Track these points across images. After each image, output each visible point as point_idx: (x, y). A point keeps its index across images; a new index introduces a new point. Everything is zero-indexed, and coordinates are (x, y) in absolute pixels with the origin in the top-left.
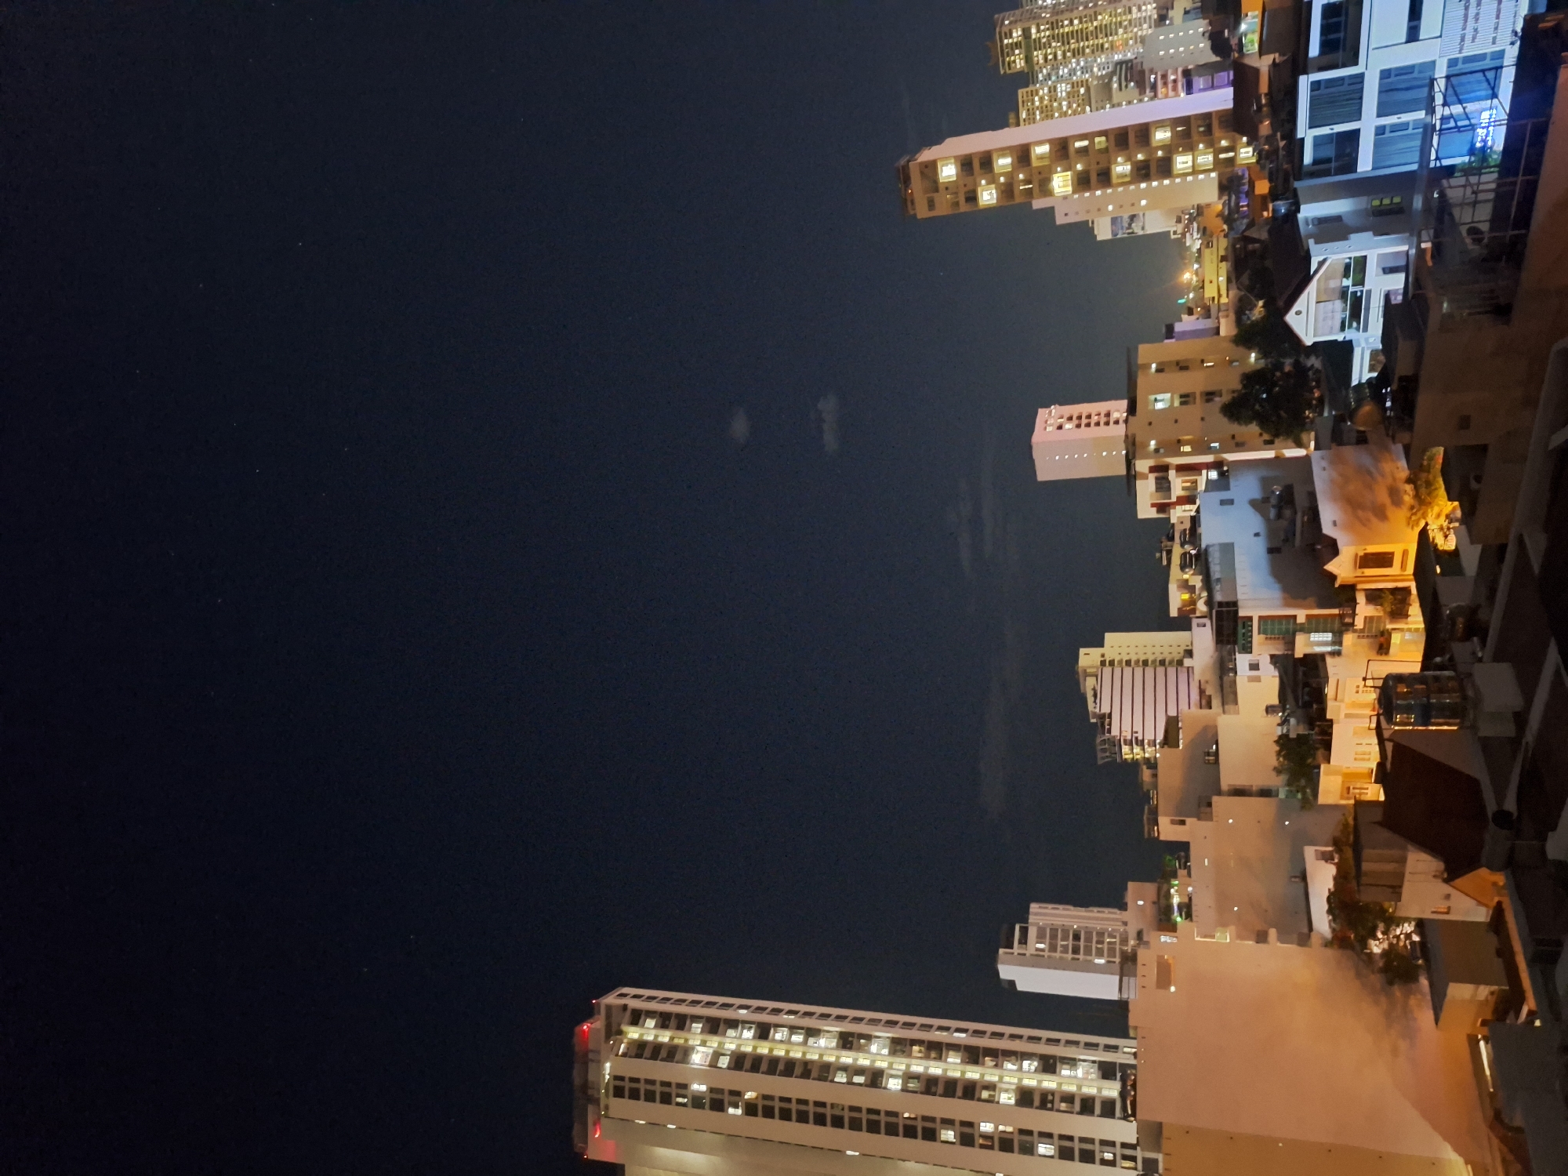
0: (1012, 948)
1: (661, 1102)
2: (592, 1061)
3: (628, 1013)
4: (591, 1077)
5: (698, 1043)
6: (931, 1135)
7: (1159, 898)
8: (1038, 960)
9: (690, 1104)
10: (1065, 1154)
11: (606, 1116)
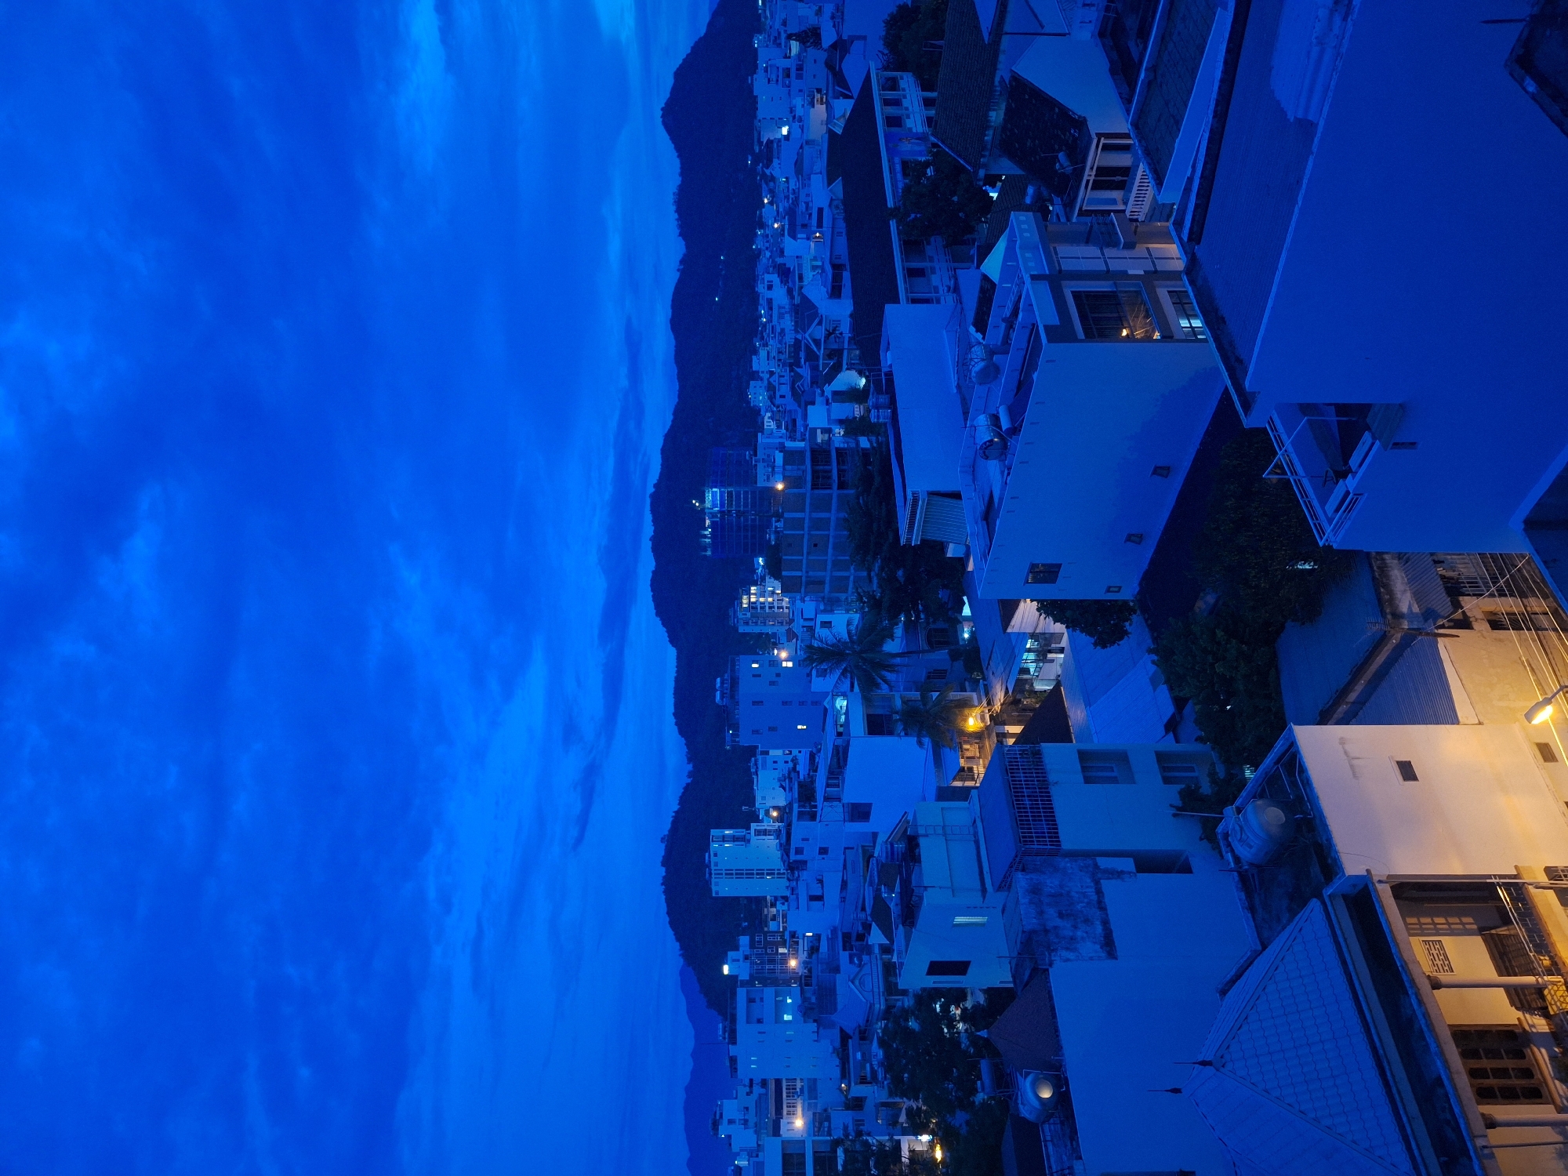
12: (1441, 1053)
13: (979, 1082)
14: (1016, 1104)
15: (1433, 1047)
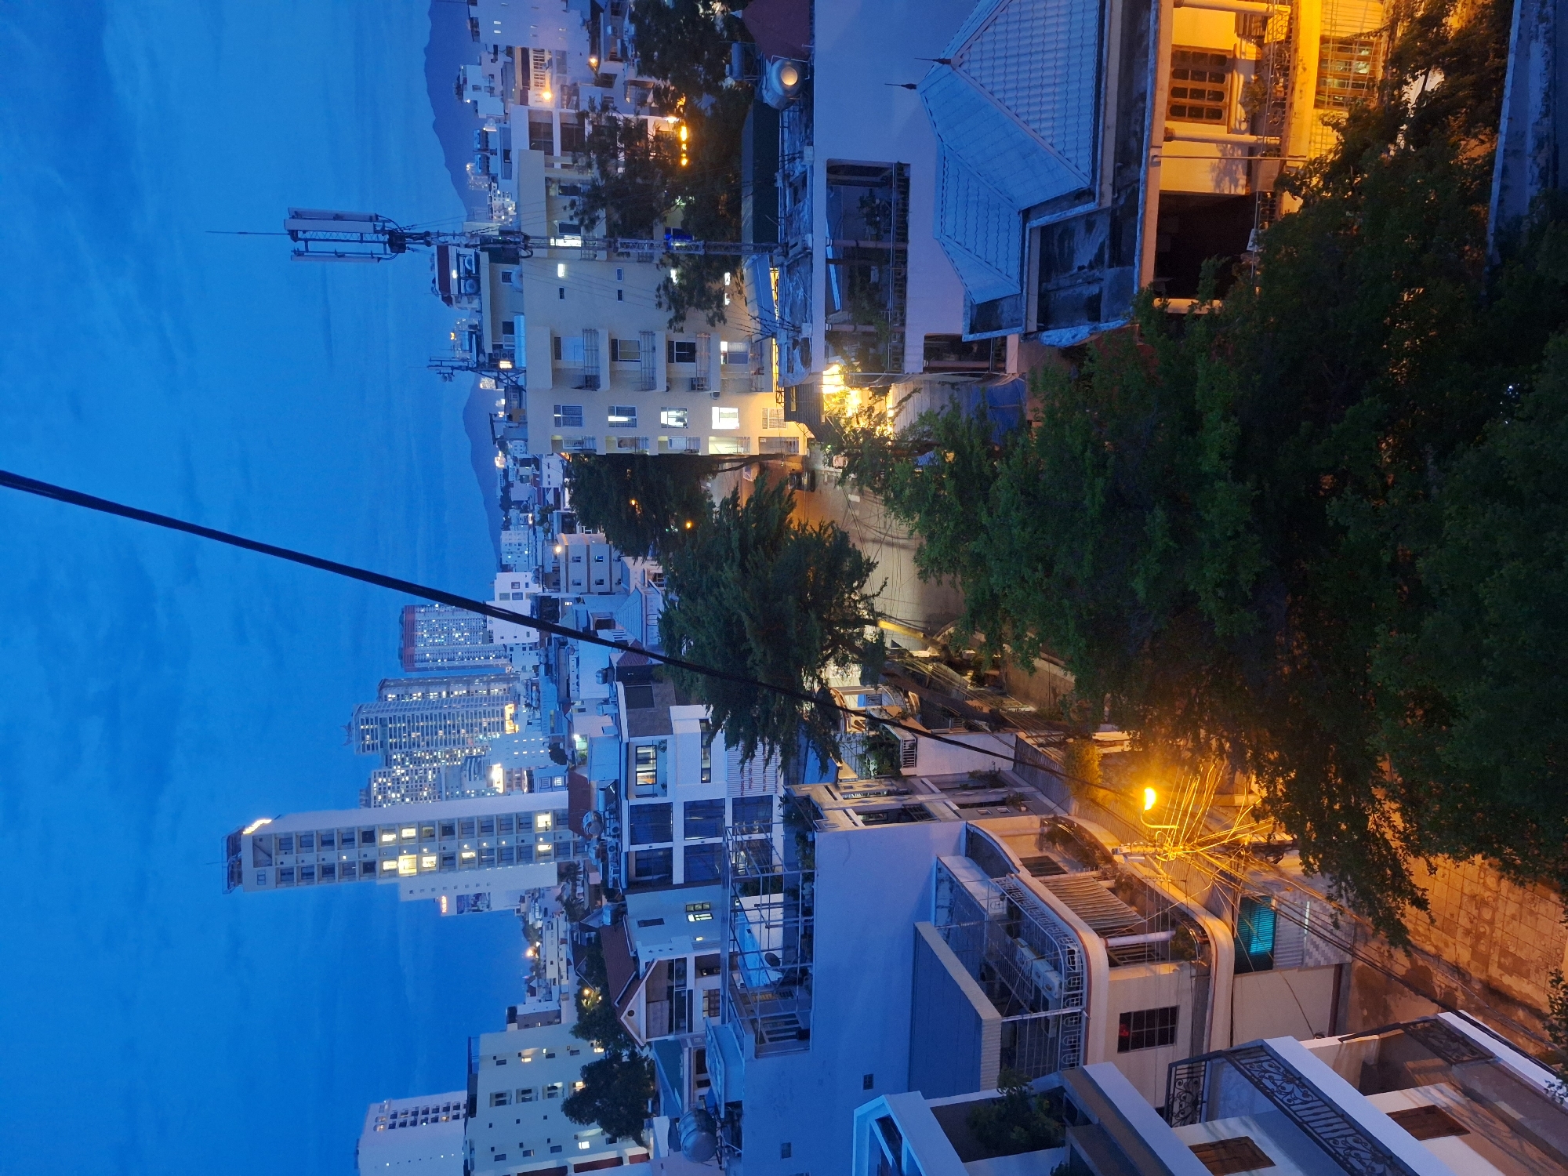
12: (1155, 71)
13: (727, 66)
14: (761, 88)
15: (1150, 65)
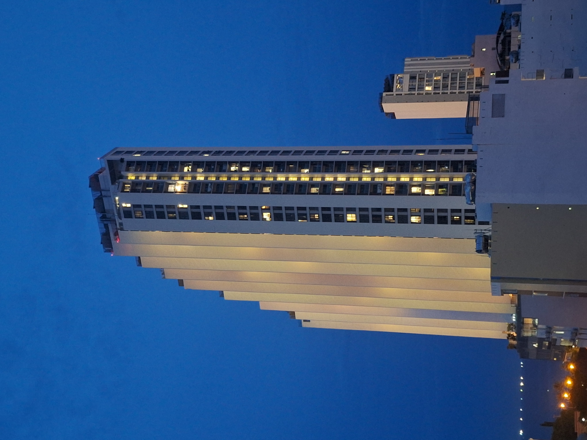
0: (392, 91)
1: (158, 218)
2: (105, 196)
3: (125, 164)
4: (107, 207)
5: (177, 178)
6: (341, 219)
7: (497, 46)
8: (409, 98)
9: (178, 217)
10: (428, 220)
11: (122, 229)
